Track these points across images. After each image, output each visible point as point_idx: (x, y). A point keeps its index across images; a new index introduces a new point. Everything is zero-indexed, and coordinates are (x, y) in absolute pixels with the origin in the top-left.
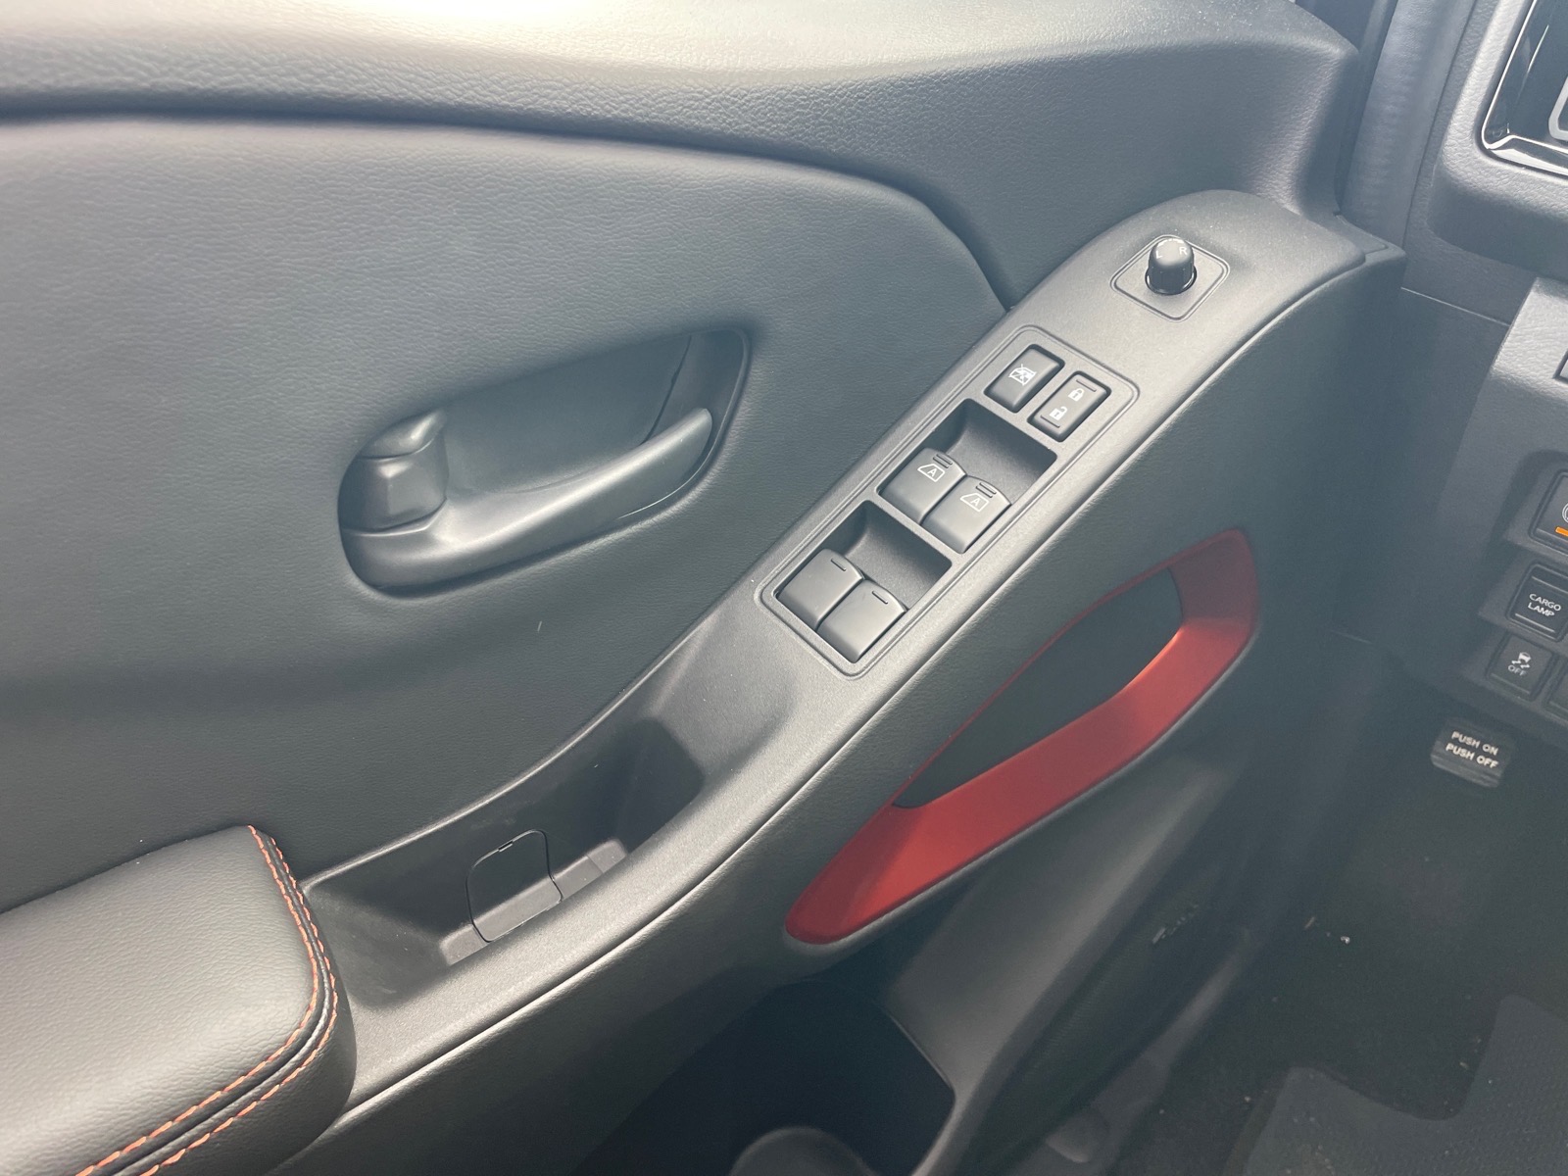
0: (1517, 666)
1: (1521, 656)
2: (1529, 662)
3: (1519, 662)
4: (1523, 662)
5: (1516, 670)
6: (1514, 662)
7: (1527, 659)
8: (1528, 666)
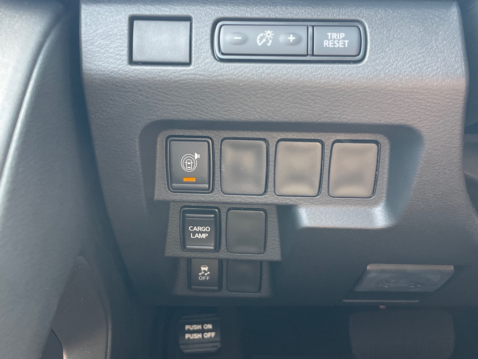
0: (203, 275)
1: (203, 269)
2: (208, 270)
3: (203, 273)
4: (205, 272)
5: (204, 278)
6: (200, 274)
7: (206, 269)
8: (209, 273)
